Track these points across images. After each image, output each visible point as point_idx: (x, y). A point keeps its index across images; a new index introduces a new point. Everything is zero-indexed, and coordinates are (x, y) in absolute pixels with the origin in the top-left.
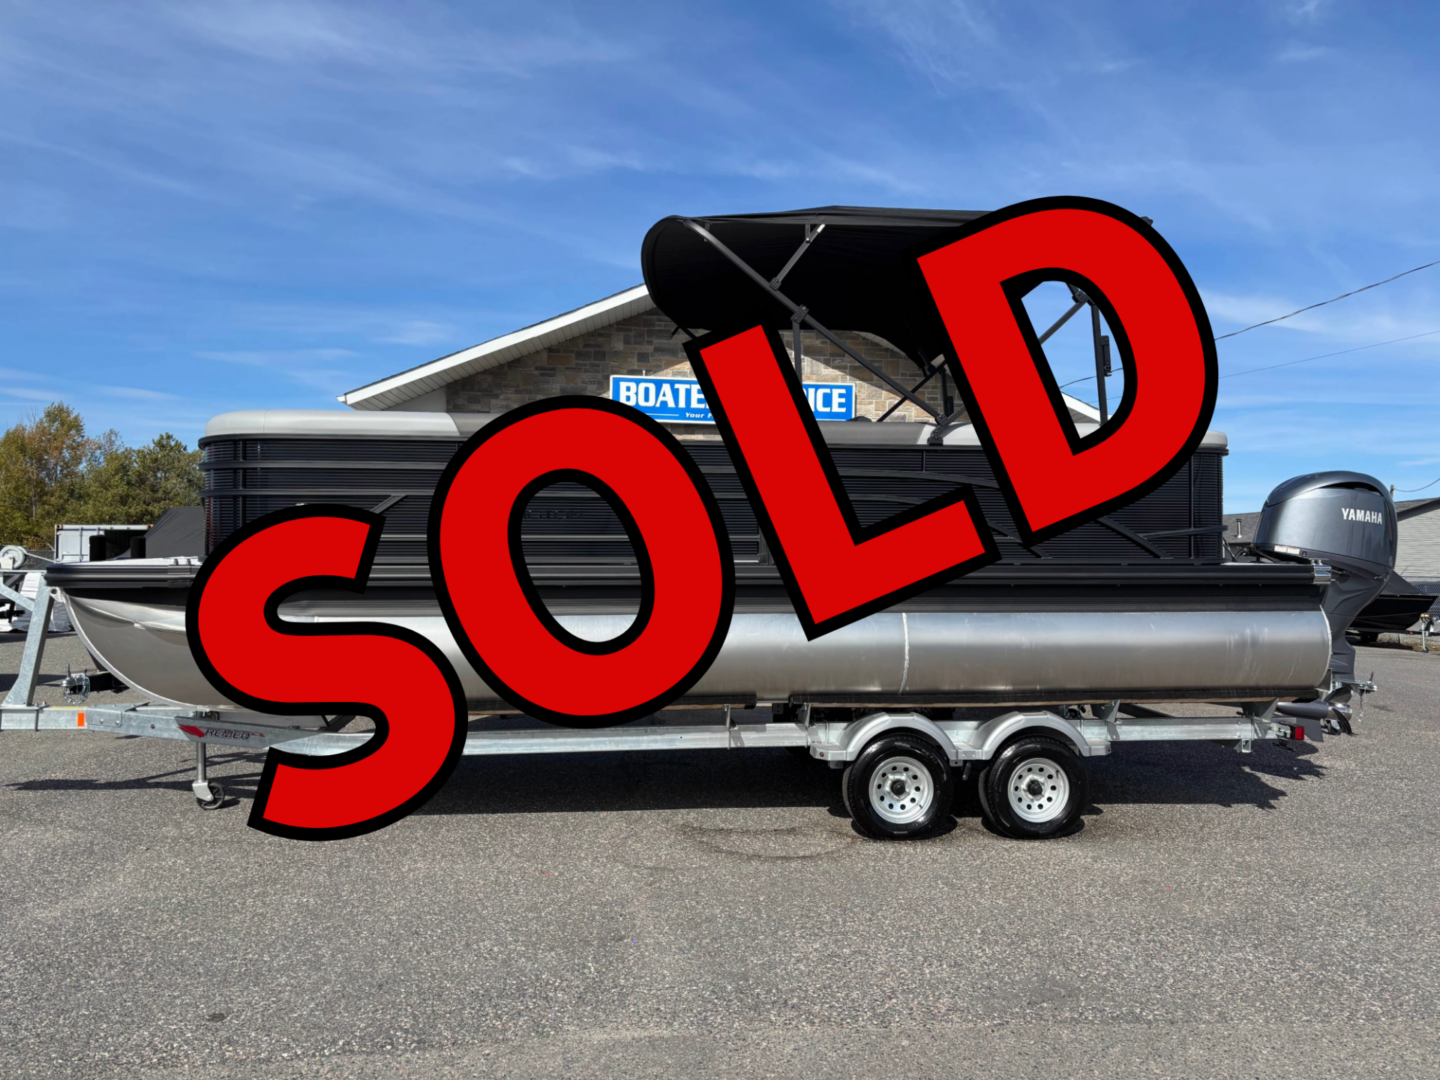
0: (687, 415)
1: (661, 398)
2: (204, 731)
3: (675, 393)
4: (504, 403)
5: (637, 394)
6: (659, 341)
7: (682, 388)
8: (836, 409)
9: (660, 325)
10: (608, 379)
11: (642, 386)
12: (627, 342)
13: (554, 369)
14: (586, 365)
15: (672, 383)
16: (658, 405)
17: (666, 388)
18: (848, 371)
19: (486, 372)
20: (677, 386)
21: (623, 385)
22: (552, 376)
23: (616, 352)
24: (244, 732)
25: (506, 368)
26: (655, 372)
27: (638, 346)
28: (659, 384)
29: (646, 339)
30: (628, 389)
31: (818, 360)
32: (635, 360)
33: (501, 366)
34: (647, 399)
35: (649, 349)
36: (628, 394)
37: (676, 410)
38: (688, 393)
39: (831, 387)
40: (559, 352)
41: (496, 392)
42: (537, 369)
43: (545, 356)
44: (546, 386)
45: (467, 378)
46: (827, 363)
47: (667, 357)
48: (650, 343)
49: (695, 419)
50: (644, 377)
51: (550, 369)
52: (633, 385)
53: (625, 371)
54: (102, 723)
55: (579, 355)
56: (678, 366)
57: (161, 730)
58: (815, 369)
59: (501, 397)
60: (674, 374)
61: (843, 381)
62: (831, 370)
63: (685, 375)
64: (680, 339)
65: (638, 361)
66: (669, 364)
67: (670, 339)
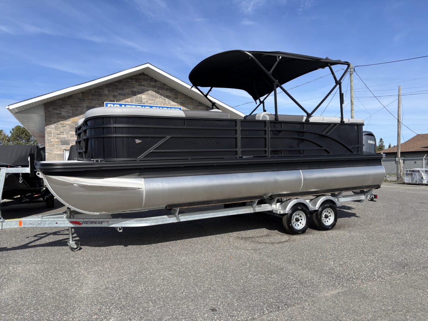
2: (82, 222)
4: (67, 110)
6: (120, 91)
9: (120, 86)
10: (104, 103)
11: (115, 105)
12: (109, 91)
13: (84, 99)
14: (95, 98)
15: (125, 105)
18: (179, 103)
19: (59, 99)
21: (109, 105)
22: (84, 101)
23: (106, 94)
24: (100, 222)
25: (67, 98)
26: (119, 101)
27: (113, 93)
28: (120, 105)
29: (115, 91)
31: (170, 100)
32: (112, 97)
33: (65, 98)
35: (117, 94)
40: (86, 94)
41: (63, 107)
42: (78, 99)
43: (81, 95)
44: (81, 105)
45: (52, 101)
46: (173, 101)
47: (123, 97)
48: (117, 92)
50: (115, 103)
51: (83, 99)
52: (112, 105)
53: (109, 101)
54: (31, 224)
55: (93, 95)
56: (126, 100)
57: (61, 224)
58: (169, 102)
59: (65, 108)
60: (125, 102)
61: (178, 106)
62: (174, 103)
63: (129, 102)
64: (127, 91)
65: (113, 98)
66: (123, 99)
67: (123, 91)
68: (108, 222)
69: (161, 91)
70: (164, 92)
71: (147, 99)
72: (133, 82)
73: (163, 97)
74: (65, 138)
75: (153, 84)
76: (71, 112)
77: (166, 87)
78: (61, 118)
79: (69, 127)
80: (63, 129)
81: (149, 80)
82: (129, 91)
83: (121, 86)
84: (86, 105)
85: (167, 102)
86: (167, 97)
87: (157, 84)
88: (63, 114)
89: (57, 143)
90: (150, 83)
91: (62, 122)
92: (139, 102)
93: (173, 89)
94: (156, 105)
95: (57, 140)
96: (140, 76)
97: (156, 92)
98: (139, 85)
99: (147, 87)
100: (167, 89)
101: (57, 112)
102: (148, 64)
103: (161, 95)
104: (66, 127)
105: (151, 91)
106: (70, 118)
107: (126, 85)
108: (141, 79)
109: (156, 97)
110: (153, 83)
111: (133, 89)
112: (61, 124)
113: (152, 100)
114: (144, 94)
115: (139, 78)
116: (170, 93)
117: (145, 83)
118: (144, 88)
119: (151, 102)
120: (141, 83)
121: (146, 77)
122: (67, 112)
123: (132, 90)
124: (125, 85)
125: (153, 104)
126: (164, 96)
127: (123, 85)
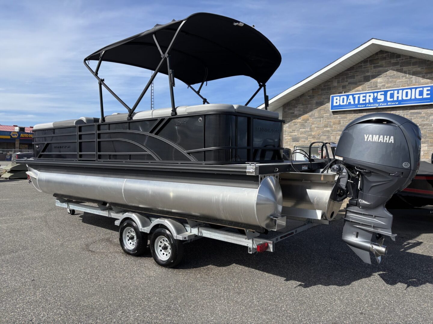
0: (358, 106)
1: (349, 101)
3: (354, 98)
5: (340, 101)
6: (350, 80)
7: (357, 96)
8: (425, 96)
11: (342, 97)
12: (338, 82)
13: (314, 96)
14: (324, 93)
15: (353, 95)
16: (347, 104)
17: (351, 97)
19: (293, 100)
20: (355, 96)
21: (335, 98)
22: (313, 98)
23: (335, 87)
26: (348, 92)
27: (342, 83)
28: (348, 96)
29: (345, 80)
30: (337, 99)
31: (419, 77)
32: (340, 89)
33: (298, 97)
34: (343, 102)
35: (347, 83)
36: (337, 101)
37: (355, 104)
38: (359, 98)
39: (423, 87)
40: (316, 90)
41: (296, 106)
42: (309, 96)
43: (311, 92)
44: (311, 102)
45: (288, 102)
46: (423, 77)
47: (353, 86)
48: (347, 81)
49: (361, 107)
50: (343, 94)
51: (313, 96)
52: (338, 98)
53: (337, 93)
55: (322, 90)
56: (357, 88)
58: (418, 80)
59: (298, 107)
60: (355, 91)
62: (425, 80)
63: (360, 91)
64: (358, 77)
65: (342, 89)
66: (354, 88)
67: (354, 78)
69: (405, 68)
70: (410, 67)
71: (384, 83)
72: (367, 65)
73: (407, 75)
74: (296, 136)
75: (394, 61)
76: (302, 110)
77: (413, 61)
78: (294, 117)
79: (299, 125)
80: (295, 127)
81: (388, 57)
82: (361, 77)
83: (352, 73)
84: (315, 101)
85: (414, 81)
86: (415, 74)
87: (400, 60)
88: (296, 113)
89: (290, 140)
90: (391, 61)
91: (294, 120)
92: (372, 89)
93: (426, 60)
94: (396, 88)
95: (289, 138)
96: (376, 56)
97: (398, 70)
98: (375, 67)
99: (385, 67)
100: (414, 64)
101: (291, 111)
102: (373, 40)
103: (405, 73)
104: (297, 124)
105: (390, 71)
106: (301, 116)
107: (358, 71)
108: (378, 59)
109: (398, 77)
110: (393, 61)
111: (366, 73)
112: (294, 122)
113: (391, 82)
114: (380, 77)
115: (376, 58)
116: (419, 67)
117: (383, 62)
118: (381, 69)
119: (389, 85)
120: (378, 63)
121: (384, 55)
122: (299, 110)
123: (365, 75)
124: (356, 71)
126: (409, 74)
127: (355, 72)
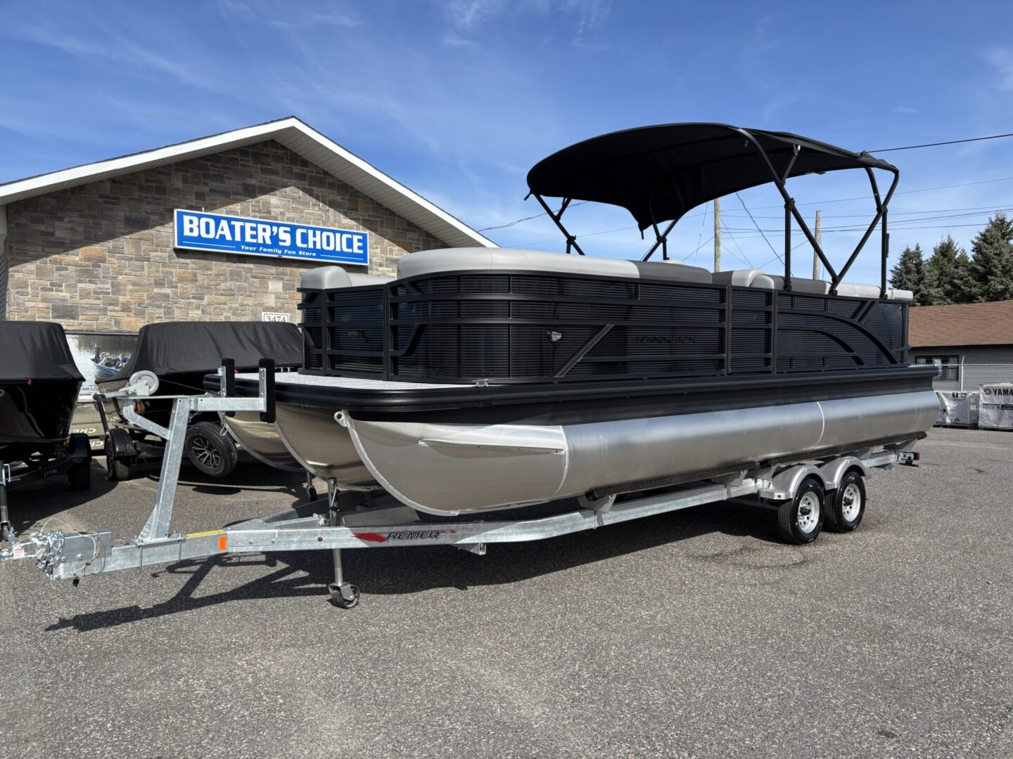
0: (243, 247)
1: (220, 232)
2: (386, 536)
3: (232, 229)
4: (69, 225)
5: (199, 226)
6: (214, 184)
7: (238, 225)
8: (356, 250)
9: (213, 170)
10: (172, 212)
11: (203, 220)
12: (185, 181)
13: (118, 199)
14: (148, 197)
15: (229, 220)
16: (217, 237)
17: (224, 223)
18: (361, 222)
20: (233, 223)
21: (186, 219)
22: (115, 204)
23: (176, 189)
25: (69, 193)
26: (211, 210)
27: (196, 186)
28: (218, 220)
29: (202, 180)
30: (191, 222)
31: (339, 212)
32: (193, 198)
34: (208, 232)
35: (206, 189)
36: (191, 226)
37: (233, 242)
38: (243, 229)
39: (352, 234)
40: (122, 184)
41: (59, 215)
42: (101, 196)
43: (108, 185)
44: (110, 213)
45: (29, 200)
46: (346, 214)
47: (223, 199)
48: (206, 184)
49: (249, 251)
50: (203, 213)
51: (113, 198)
52: (195, 219)
53: (185, 206)
54: (251, 543)
55: (141, 188)
56: (231, 206)
57: (331, 541)
58: (337, 218)
59: (66, 220)
60: (227, 213)
61: (357, 229)
62: (348, 220)
63: (236, 213)
64: (231, 184)
65: (196, 199)
66: (223, 204)
67: (223, 182)
68: (453, 531)
69: (316, 190)
70: (325, 191)
71: (284, 208)
72: (248, 161)
73: (321, 204)
74: (64, 300)
75: (298, 171)
76: (81, 229)
77: (328, 180)
78: (55, 247)
79: (76, 271)
80: (60, 275)
81: (287, 159)
82: (237, 184)
83: (216, 169)
84: (122, 214)
85: (332, 218)
86: (332, 204)
87: (308, 172)
88: (59, 234)
89: (43, 312)
90: (292, 168)
91: (56, 256)
92: (262, 215)
93: (347, 185)
94: (304, 223)
95: (42, 305)
96: (265, 149)
97: (304, 190)
98: (264, 171)
99: (283, 177)
100: (331, 186)
101: (42, 228)
102: (294, 120)
103: (317, 198)
104: (67, 269)
105: (292, 188)
106: (79, 248)
107: (230, 169)
108: (268, 155)
109: (306, 204)
110: (297, 169)
111: (248, 179)
112: (55, 262)
113: (294, 210)
114: (275, 195)
115: (264, 152)
116: (338, 195)
117: (278, 166)
118: (274, 178)
119: (292, 215)
120: (269, 165)
121: (280, 152)
122: (72, 229)
123: (245, 182)
124: (226, 168)
125: (297, 222)
126: (324, 202)
127: (223, 168)
